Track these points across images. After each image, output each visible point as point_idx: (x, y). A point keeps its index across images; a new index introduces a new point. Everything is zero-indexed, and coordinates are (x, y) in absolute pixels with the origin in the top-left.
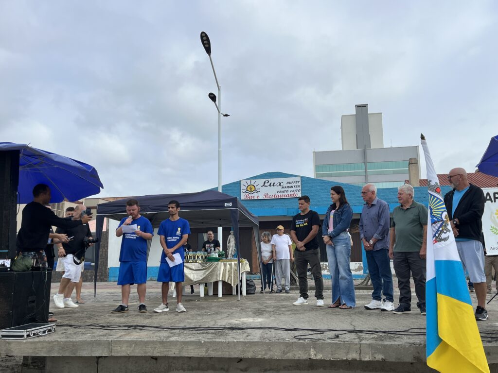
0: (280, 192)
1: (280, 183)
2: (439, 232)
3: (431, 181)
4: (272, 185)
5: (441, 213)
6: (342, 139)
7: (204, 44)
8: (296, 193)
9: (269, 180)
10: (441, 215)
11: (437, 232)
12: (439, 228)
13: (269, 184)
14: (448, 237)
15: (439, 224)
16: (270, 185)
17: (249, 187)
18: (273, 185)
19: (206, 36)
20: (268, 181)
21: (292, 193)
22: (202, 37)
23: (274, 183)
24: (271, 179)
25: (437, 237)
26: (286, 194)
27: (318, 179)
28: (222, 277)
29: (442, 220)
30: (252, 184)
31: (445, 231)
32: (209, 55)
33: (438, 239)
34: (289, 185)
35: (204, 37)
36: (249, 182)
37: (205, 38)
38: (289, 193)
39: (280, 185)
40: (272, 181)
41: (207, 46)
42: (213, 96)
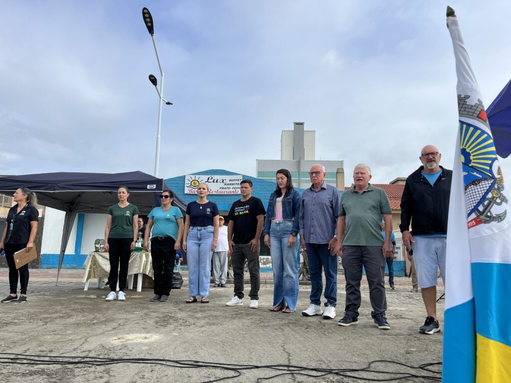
0: (223, 188)
1: (223, 180)
2: (486, 203)
3: (468, 97)
4: (215, 181)
5: (490, 162)
6: (281, 151)
7: (146, 22)
8: (237, 190)
9: (213, 176)
10: (491, 166)
11: (481, 202)
12: (487, 193)
13: (212, 180)
14: (505, 213)
15: (486, 184)
16: (213, 182)
17: (193, 182)
18: (217, 182)
19: (149, 13)
20: (212, 178)
21: (234, 190)
22: (144, 14)
23: (217, 180)
24: (215, 176)
25: (482, 213)
26: (228, 190)
27: (259, 179)
28: (143, 270)
29: (493, 177)
30: (197, 179)
31: (498, 201)
32: (152, 35)
33: (482, 217)
34: (231, 182)
35: (145, 13)
36: (193, 177)
37: (147, 15)
38: (231, 190)
39: (223, 182)
40: (216, 177)
41: (149, 24)
42: (153, 78)
